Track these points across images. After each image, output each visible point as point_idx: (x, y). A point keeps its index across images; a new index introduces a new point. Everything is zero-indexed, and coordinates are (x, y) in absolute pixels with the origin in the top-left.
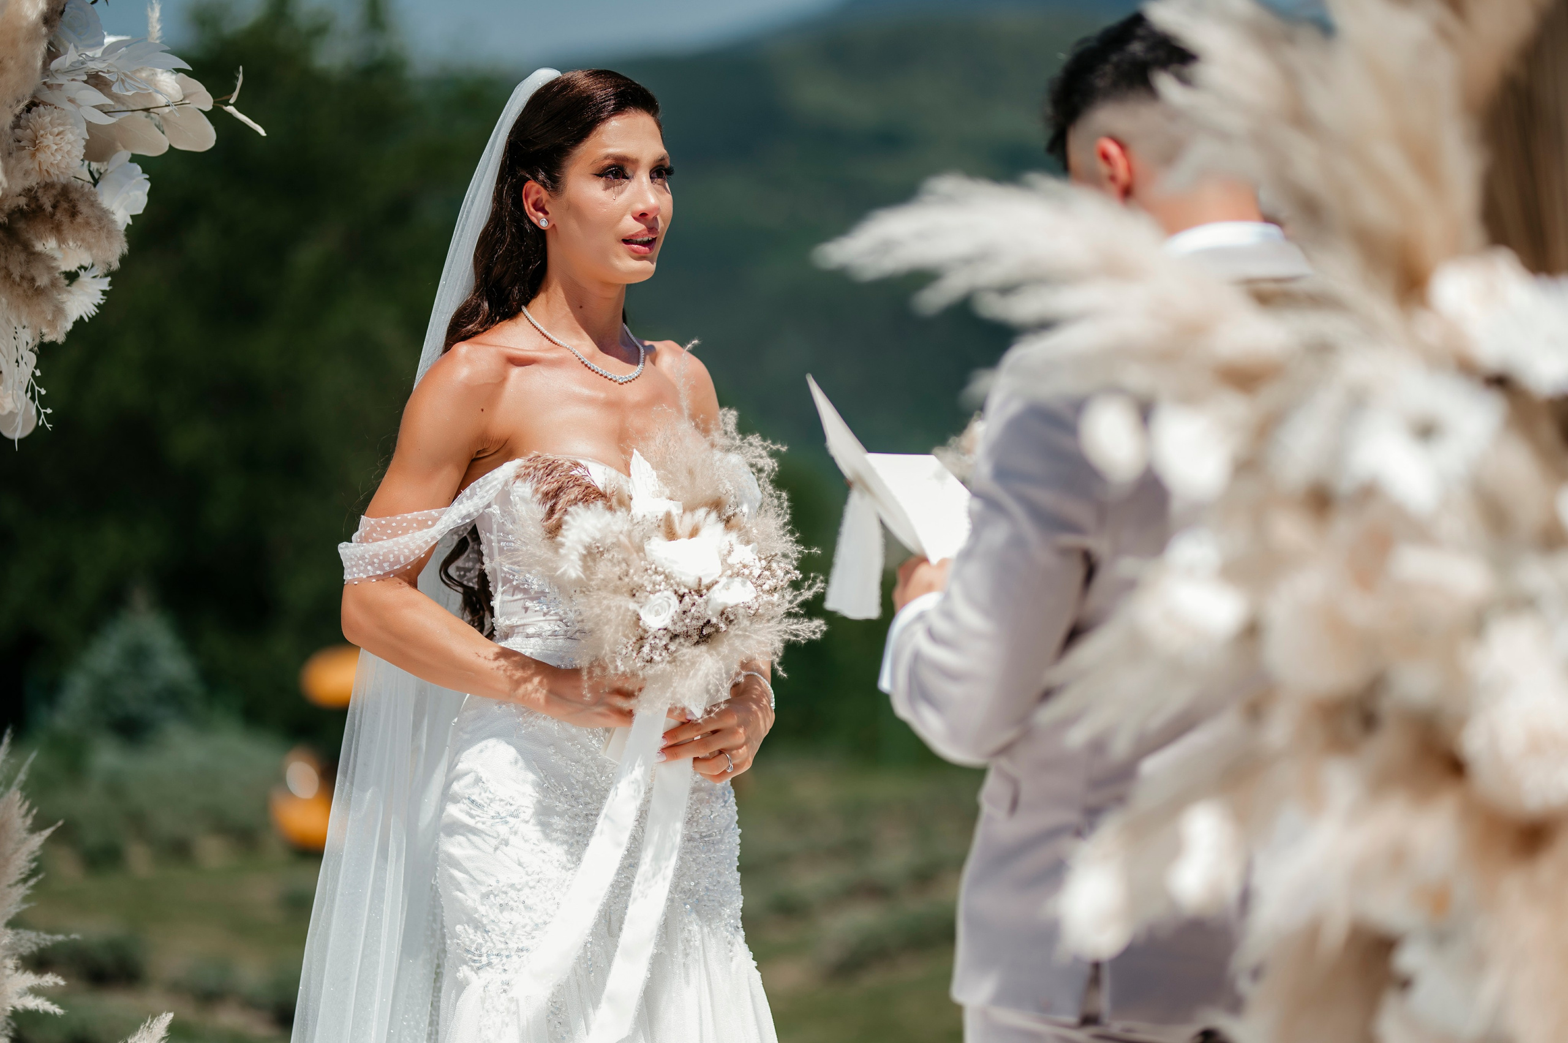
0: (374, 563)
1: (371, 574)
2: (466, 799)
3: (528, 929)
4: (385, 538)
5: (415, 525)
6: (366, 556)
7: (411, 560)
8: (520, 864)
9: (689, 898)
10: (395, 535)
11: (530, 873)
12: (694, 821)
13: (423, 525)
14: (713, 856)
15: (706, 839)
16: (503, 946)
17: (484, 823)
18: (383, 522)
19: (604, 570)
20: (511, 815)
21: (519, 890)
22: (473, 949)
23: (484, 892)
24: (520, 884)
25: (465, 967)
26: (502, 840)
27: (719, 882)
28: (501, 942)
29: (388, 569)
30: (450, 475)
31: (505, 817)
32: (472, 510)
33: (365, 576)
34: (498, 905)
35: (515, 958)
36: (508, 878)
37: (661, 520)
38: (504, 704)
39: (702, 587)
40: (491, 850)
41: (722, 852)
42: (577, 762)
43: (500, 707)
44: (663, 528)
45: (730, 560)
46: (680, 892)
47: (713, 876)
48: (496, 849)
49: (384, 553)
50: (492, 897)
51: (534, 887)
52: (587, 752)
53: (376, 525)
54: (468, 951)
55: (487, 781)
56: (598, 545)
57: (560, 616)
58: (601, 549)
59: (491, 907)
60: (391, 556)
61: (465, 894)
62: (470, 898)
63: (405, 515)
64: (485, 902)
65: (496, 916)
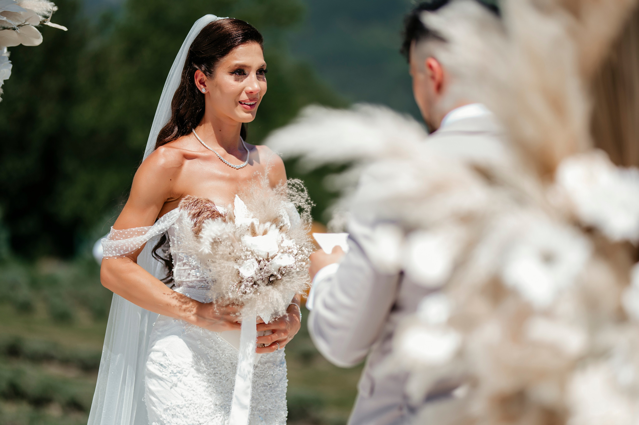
0: (116, 250)
1: (115, 255)
2: (157, 363)
4: (122, 239)
5: (136, 233)
7: (134, 250)
8: (182, 396)
9: (261, 413)
11: (186, 400)
12: (265, 377)
13: (140, 233)
14: (273, 393)
15: (270, 386)
17: (166, 375)
18: (121, 232)
19: (222, 249)
20: (179, 373)
23: (165, 408)
24: (182, 405)
26: (174, 384)
27: (276, 406)
29: (122, 253)
31: (176, 372)
33: (111, 256)
34: (171, 414)
36: (177, 402)
37: (249, 227)
38: (177, 319)
39: (269, 257)
40: (169, 388)
41: (278, 391)
42: (211, 348)
43: (175, 321)
44: (250, 231)
45: (282, 245)
46: (258, 411)
47: (273, 403)
48: (171, 388)
49: (121, 245)
50: (168, 410)
51: (188, 407)
52: (216, 343)
53: (118, 233)
55: (168, 355)
56: (219, 238)
57: (205, 278)
58: (220, 240)
59: (168, 416)
60: (124, 247)
61: (157, 408)
62: (159, 410)
63: (132, 229)
64: (165, 413)
65: (170, 420)
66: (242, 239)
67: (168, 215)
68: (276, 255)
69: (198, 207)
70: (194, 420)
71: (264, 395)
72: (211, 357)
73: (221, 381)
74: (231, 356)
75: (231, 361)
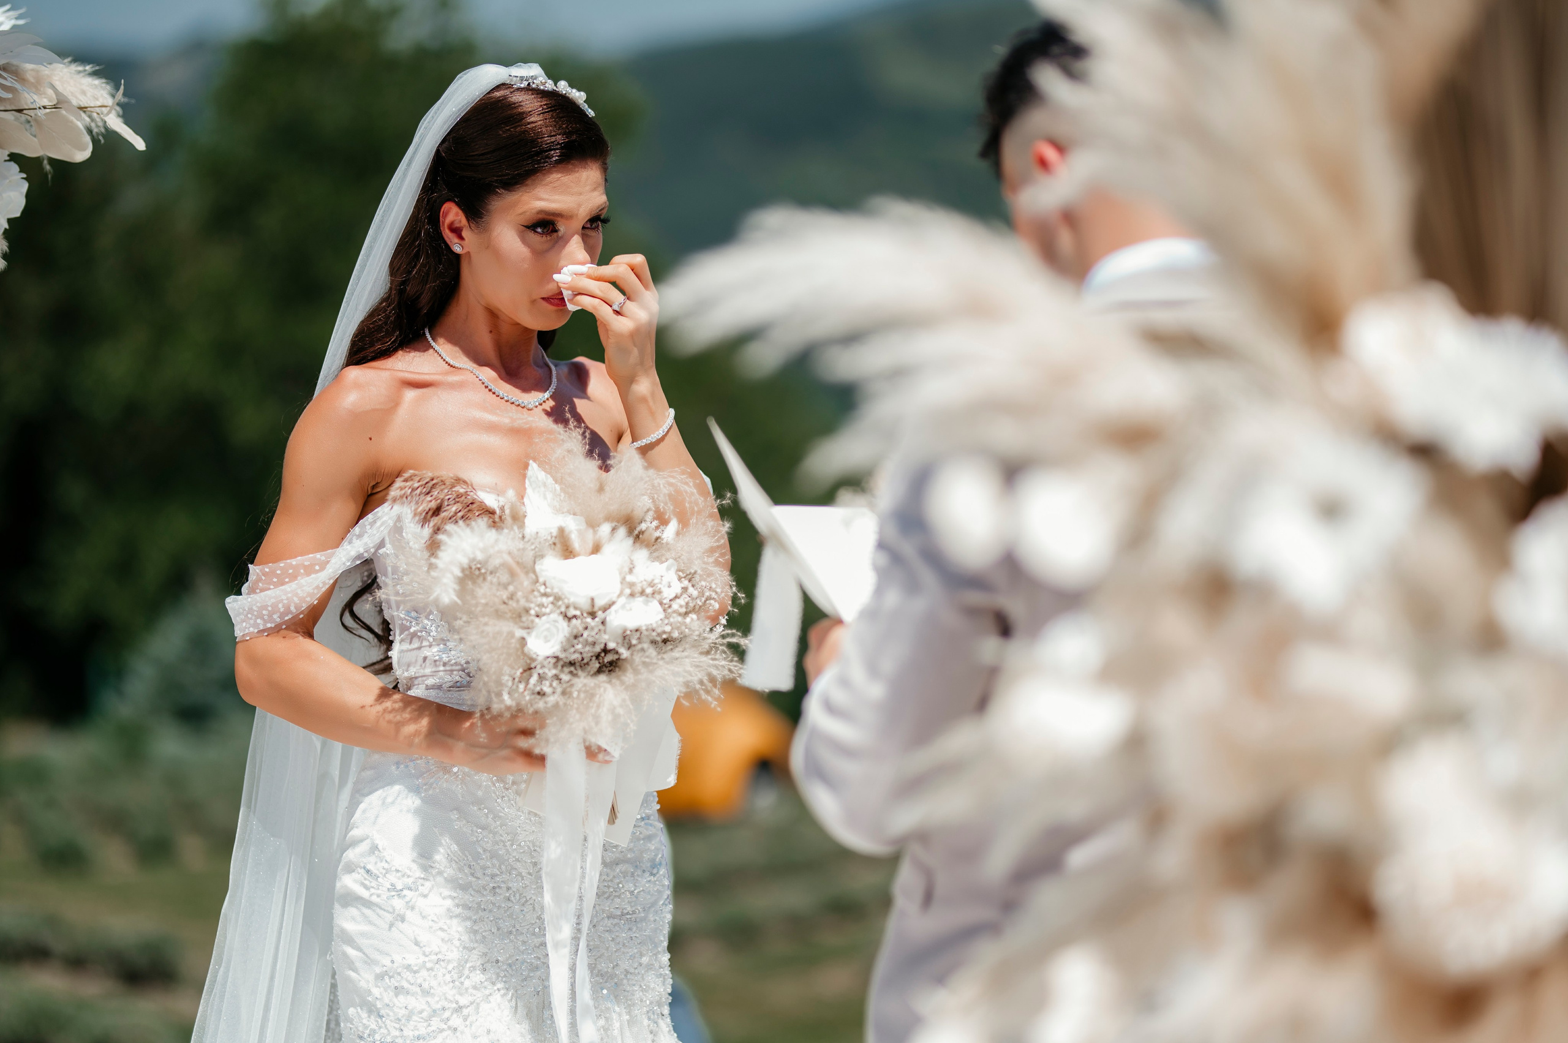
0: (264, 615)
1: (261, 628)
2: (361, 868)
3: (425, 1014)
4: (272, 587)
6: (255, 608)
8: (417, 943)
9: (606, 982)
10: (283, 584)
11: (427, 953)
13: (309, 570)
14: (635, 935)
16: (397, 1033)
17: (378, 896)
19: (485, 593)
20: (410, 889)
21: (415, 972)
22: (366, 1035)
23: (378, 972)
24: (416, 965)
26: (398, 915)
27: (640, 964)
29: (278, 620)
30: (343, 512)
31: (402, 889)
32: (363, 549)
33: (255, 631)
34: (393, 987)
36: (404, 958)
37: (556, 537)
39: (597, 608)
40: (386, 926)
41: (646, 930)
42: (483, 828)
44: (559, 546)
45: (631, 579)
47: (634, 957)
48: (391, 925)
49: (274, 603)
50: (386, 978)
51: (432, 969)
52: (496, 817)
53: (264, 574)
54: (361, 1037)
55: (383, 849)
56: (479, 566)
57: (462, 665)
58: (483, 571)
59: (386, 990)
61: (359, 974)
62: (364, 979)
63: (290, 560)
64: (379, 984)
65: (390, 1001)
66: (538, 567)
68: (615, 602)
69: (434, 497)
70: (446, 999)
71: (613, 940)
72: (485, 850)
73: (510, 905)
74: (534, 846)
75: (533, 857)
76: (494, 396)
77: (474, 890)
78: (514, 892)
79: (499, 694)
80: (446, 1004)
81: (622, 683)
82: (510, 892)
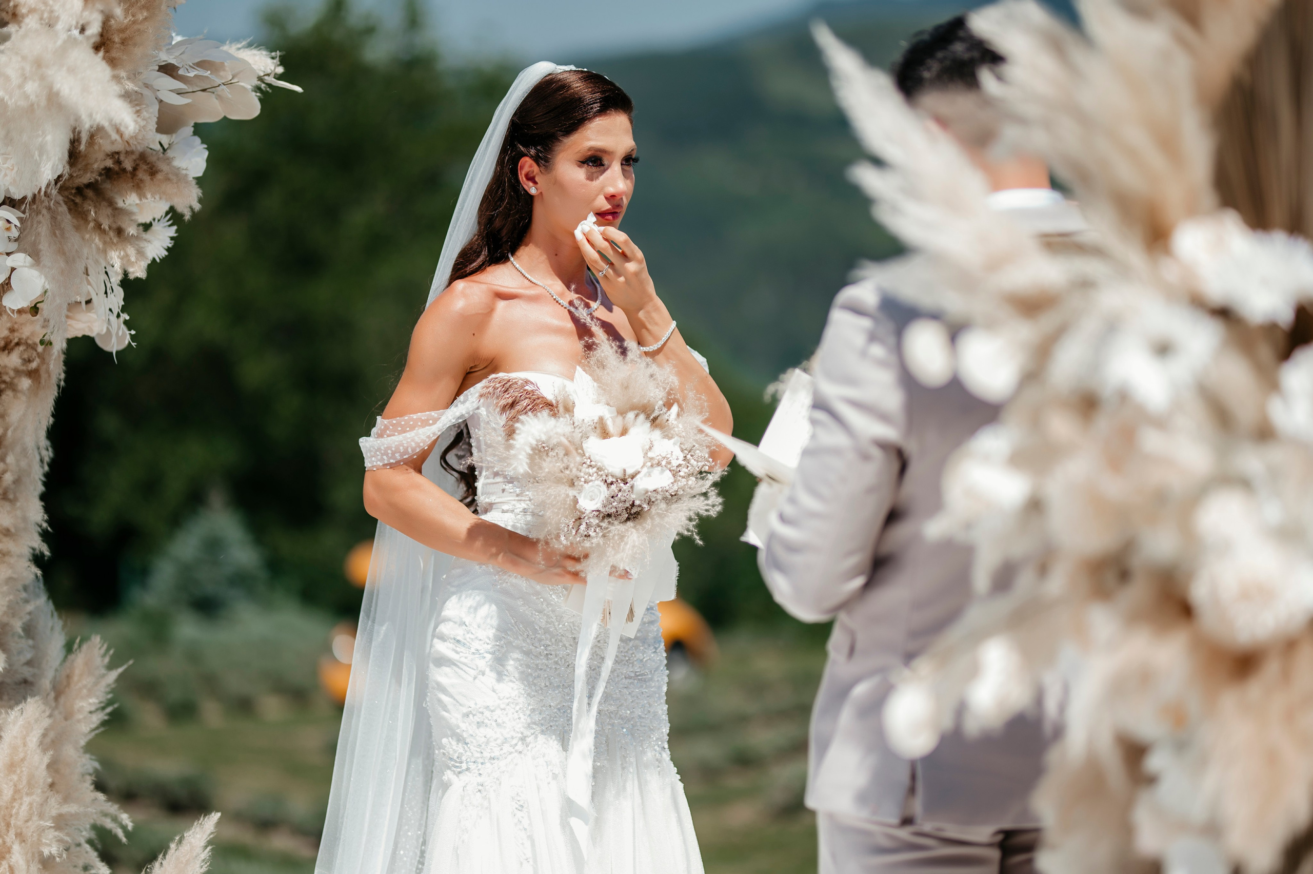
0: (388, 454)
1: (386, 462)
2: (451, 639)
3: (499, 741)
4: (396, 434)
5: (419, 424)
6: (382, 448)
7: (417, 451)
8: (494, 691)
9: (625, 723)
10: (405, 432)
11: (501, 698)
12: (630, 663)
13: (425, 423)
14: (644, 690)
15: (640, 678)
16: (479, 755)
17: (465, 658)
18: (394, 422)
19: (549, 465)
20: (488, 652)
22: (455, 758)
23: (465, 712)
24: (493, 706)
25: (449, 772)
26: (480, 671)
27: (649, 712)
28: (478, 752)
29: (399, 458)
30: (448, 385)
31: (482, 654)
32: (464, 412)
33: (381, 464)
34: (476, 722)
35: (488, 765)
36: (484, 701)
37: (597, 423)
38: (484, 565)
39: (627, 477)
40: (471, 679)
41: (652, 687)
42: (540, 612)
43: (481, 567)
44: (599, 429)
45: (651, 454)
46: (619, 719)
47: (645, 707)
48: (475, 678)
49: (396, 446)
50: (471, 716)
51: (504, 709)
52: (549, 604)
53: (388, 425)
54: (451, 759)
55: (469, 625)
56: (544, 445)
58: (546, 448)
59: (470, 725)
60: (401, 448)
61: (450, 714)
62: (453, 717)
63: (411, 415)
64: (465, 720)
65: (474, 732)
66: (584, 445)
67: (471, 392)
68: (639, 472)
72: (540, 628)
73: (558, 667)
74: (574, 626)
75: (573, 634)
76: (560, 306)
77: (534, 655)
78: (560, 658)
79: (558, 537)
80: (515, 735)
81: (644, 528)
82: (558, 658)
